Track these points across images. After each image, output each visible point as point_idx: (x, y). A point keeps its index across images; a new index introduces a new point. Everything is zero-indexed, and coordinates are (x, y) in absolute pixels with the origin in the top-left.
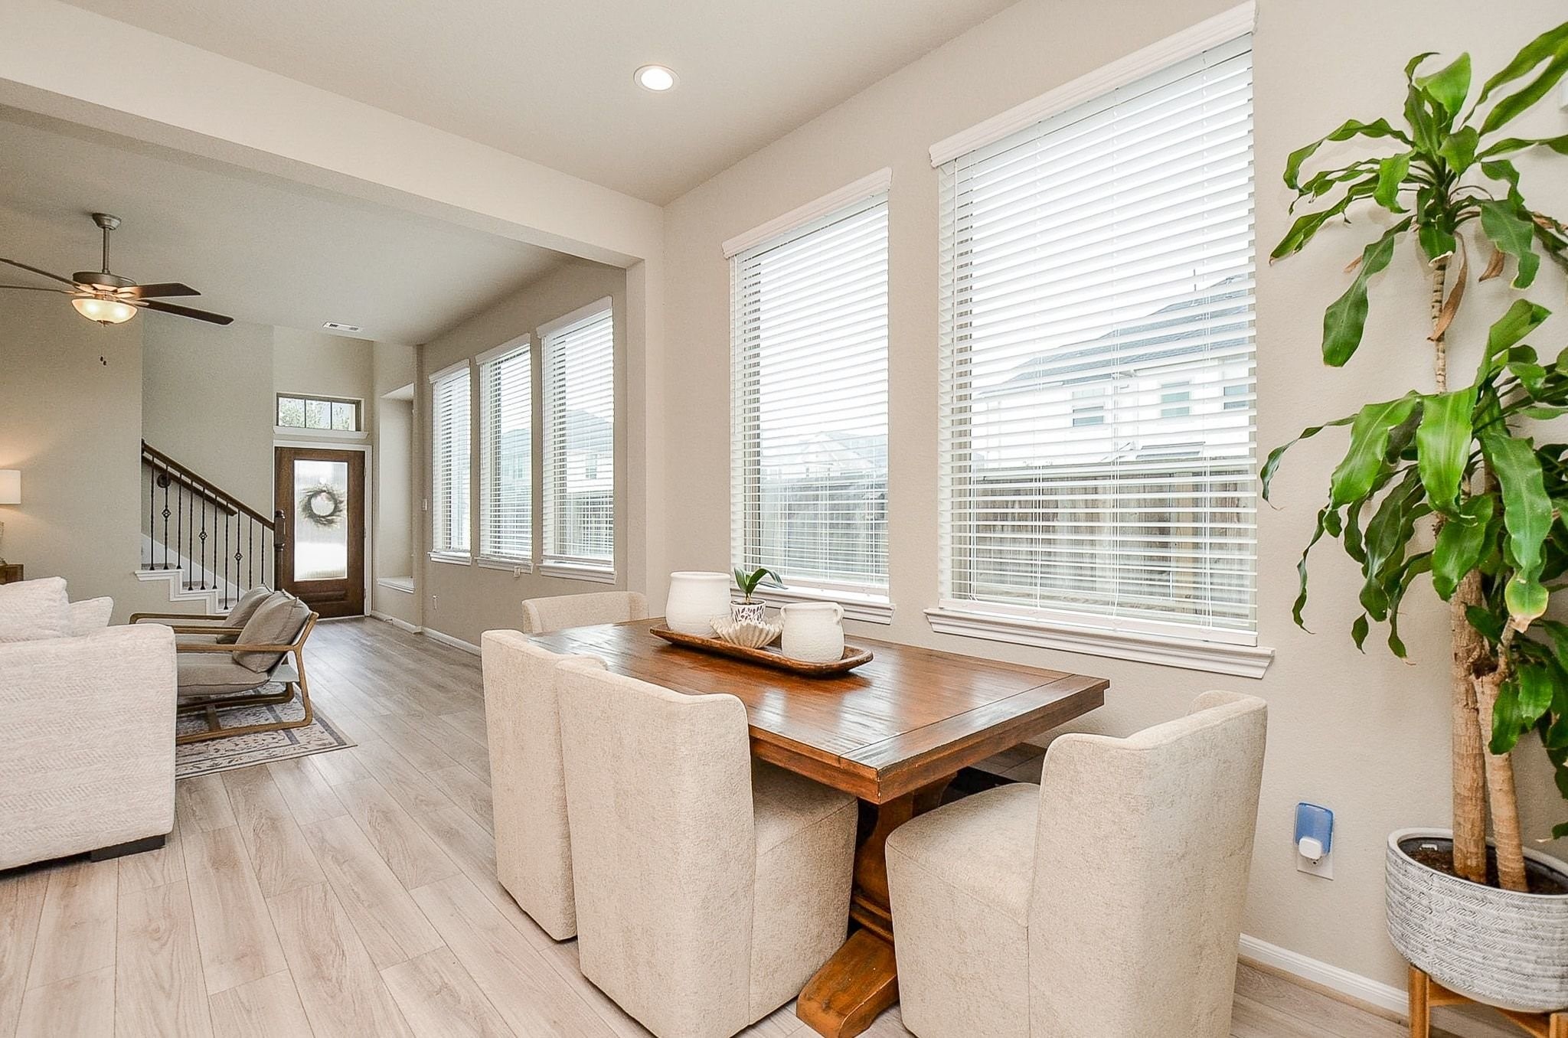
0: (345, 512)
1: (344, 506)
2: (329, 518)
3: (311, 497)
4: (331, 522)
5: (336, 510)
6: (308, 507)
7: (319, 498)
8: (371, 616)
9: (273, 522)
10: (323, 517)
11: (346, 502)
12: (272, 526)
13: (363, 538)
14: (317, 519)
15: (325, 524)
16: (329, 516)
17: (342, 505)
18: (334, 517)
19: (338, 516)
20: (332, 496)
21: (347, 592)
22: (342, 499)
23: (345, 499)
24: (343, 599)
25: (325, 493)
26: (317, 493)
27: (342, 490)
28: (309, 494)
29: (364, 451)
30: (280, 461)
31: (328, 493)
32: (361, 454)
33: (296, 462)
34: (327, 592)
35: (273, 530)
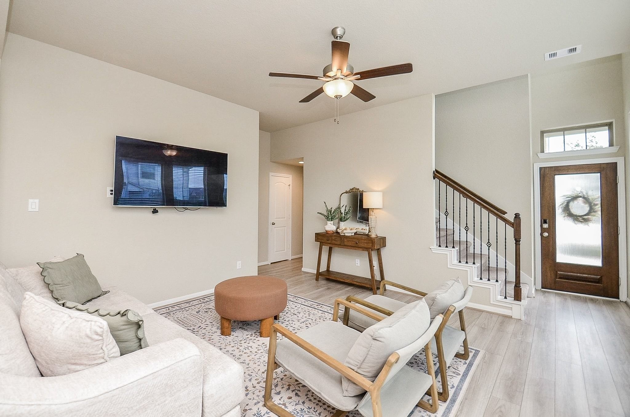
0: (600, 213)
1: (598, 208)
2: (584, 217)
3: (569, 201)
4: (586, 221)
5: (591, 211)
6: (567, 209)
7: (576, 202)
8: (626, 302)
9: (513, 222)
10: (581, 216)
12: (512, 225)
13: (617, 235)
14: (576, 218)
15: (581, 221)
16: (585, 215)
17: (597, 207)
18: (589, 217)
19: (594, 216)
20: (586, 200)
21: (601, 277)
22: (596, 203)
23: (599, 202)
24: (598, 283)
25: (580, 199)
26: (575, 198)
27: (596, 195)
28: (567, 199)
29: (617, 163)
30: (544, 177)
31: (584, 198)
32: (614, 166)
33: (556, 177)
34: (584, 274)
35: (513, 228)
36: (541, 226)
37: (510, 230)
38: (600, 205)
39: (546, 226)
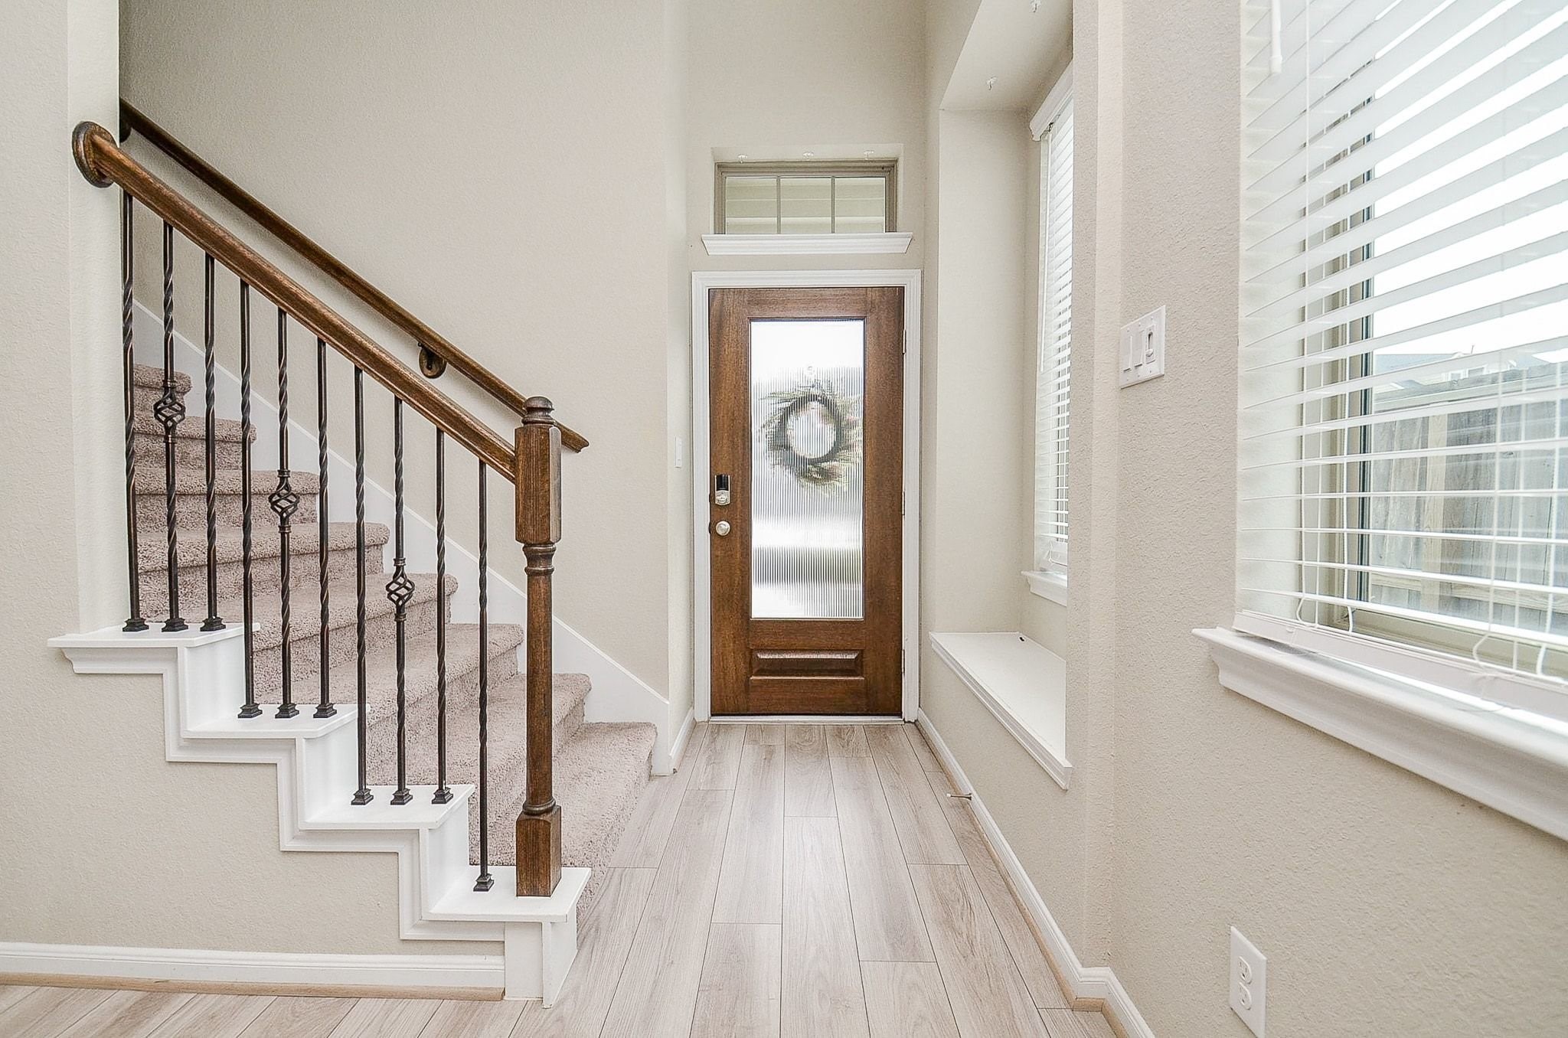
0: (858, 450)
1: (856, 435)
2: (824, 465)
3: (786, 414)
4: (827, 476)
5: (840, 445)
6: (780, 443)
7: (803, 416)
10: (813, 463)
11: (860, 428)
14: (802, 469)
15: (815, 480)
16: (824, 460)
17: (853, 431)
18: (835, 463)
19: (843, 460)
20: (832, 411)
22: (852, 417)
23: (858, 418)
25: (814, 404)
26: (797, 404)
27: (851, 394)
28: (782, 406)
29: (902, 289)
30: (720, 326)
31: (824, 402)
32: (897, 295)
33: (756, 327)
34: (819, 650)
35: (513, 480)
36: (712, 498)
37: (502, 491)
38: (861, 427)
39: (723, 497)
